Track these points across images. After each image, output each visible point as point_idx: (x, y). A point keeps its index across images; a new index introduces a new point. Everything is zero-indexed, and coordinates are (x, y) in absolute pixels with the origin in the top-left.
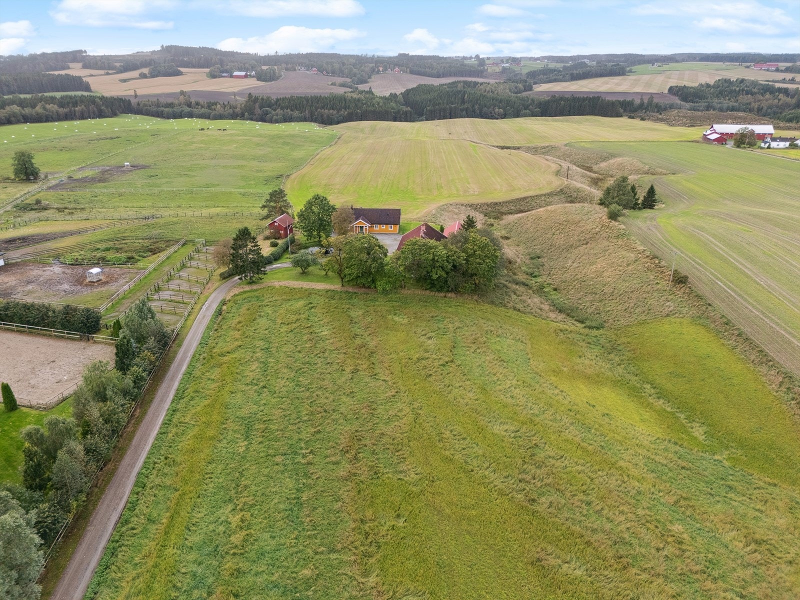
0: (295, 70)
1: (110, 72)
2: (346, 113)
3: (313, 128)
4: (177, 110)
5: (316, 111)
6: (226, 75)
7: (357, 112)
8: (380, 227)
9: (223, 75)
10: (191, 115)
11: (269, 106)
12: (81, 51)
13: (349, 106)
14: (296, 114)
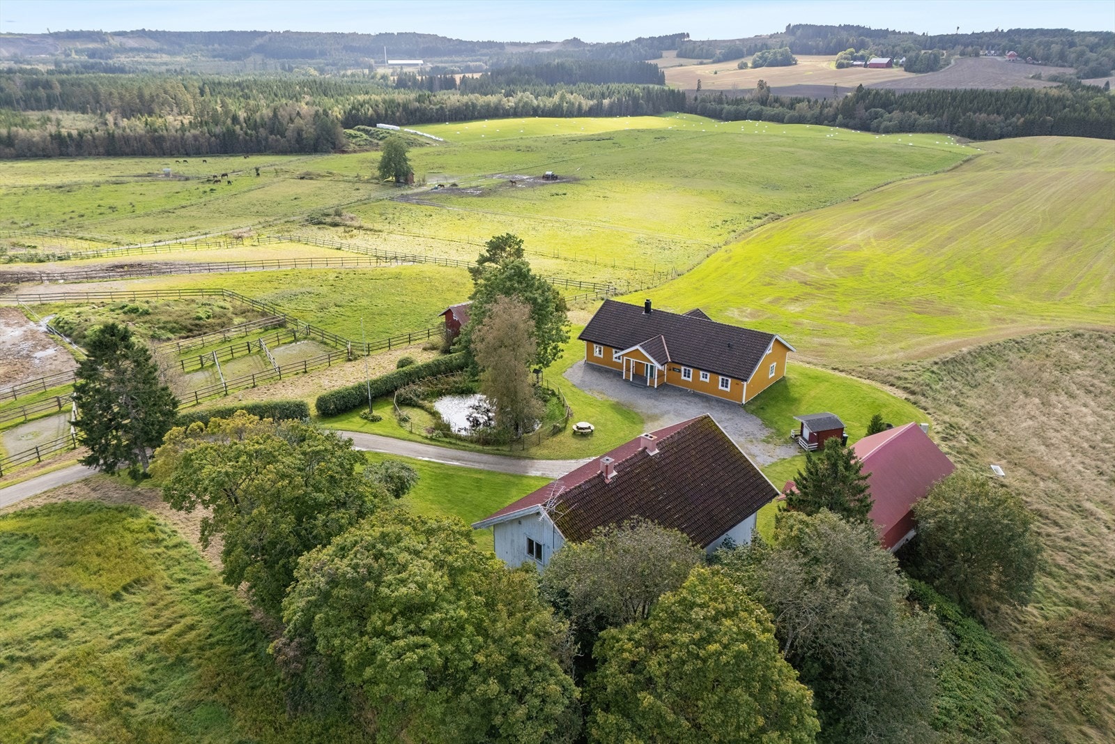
0: (977, 55)
1: (705, 61)
2: (1022, 120)
3: (945, 144)
4: (744, 108)
5: (964, 115)
6: (859, 63)
7: (1044, 120)
8: (696, 377)
9: (855, 63)
10: (758, 117)
11: (884, 106)
12: (683, 35)
13: (1032, 108)
14: (924, 119)
